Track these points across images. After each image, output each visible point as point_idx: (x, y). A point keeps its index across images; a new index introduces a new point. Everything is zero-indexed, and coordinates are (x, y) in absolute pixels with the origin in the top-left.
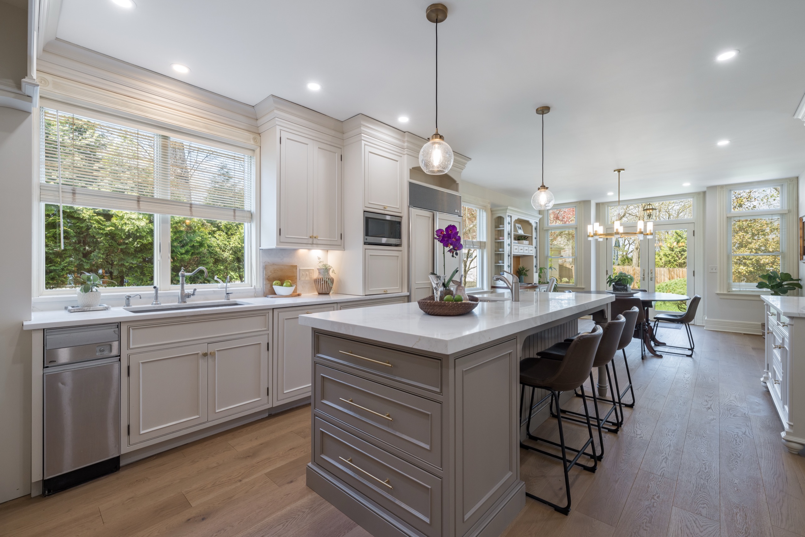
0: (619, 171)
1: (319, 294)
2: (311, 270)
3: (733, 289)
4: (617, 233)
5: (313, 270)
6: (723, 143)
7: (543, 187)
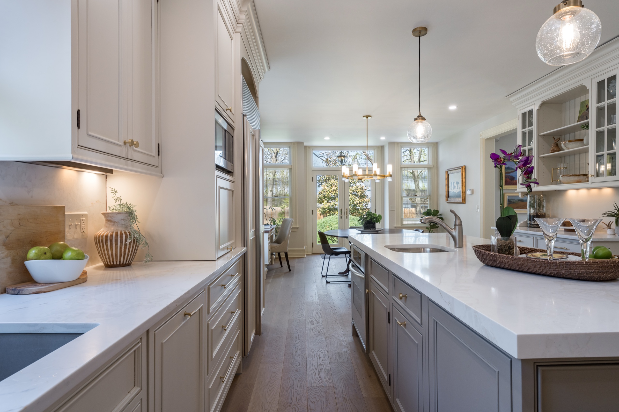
0: (367, 117)
1: (109, 266)
2: (83, 215)
3: (404, 223)
4: (376, 175)
5: (85, 215)
6: (453, 108)
7: (420, 117)
